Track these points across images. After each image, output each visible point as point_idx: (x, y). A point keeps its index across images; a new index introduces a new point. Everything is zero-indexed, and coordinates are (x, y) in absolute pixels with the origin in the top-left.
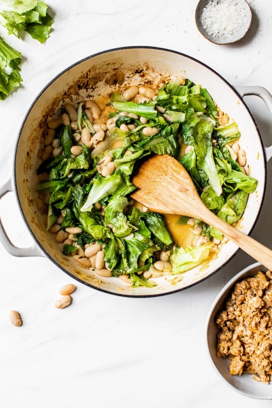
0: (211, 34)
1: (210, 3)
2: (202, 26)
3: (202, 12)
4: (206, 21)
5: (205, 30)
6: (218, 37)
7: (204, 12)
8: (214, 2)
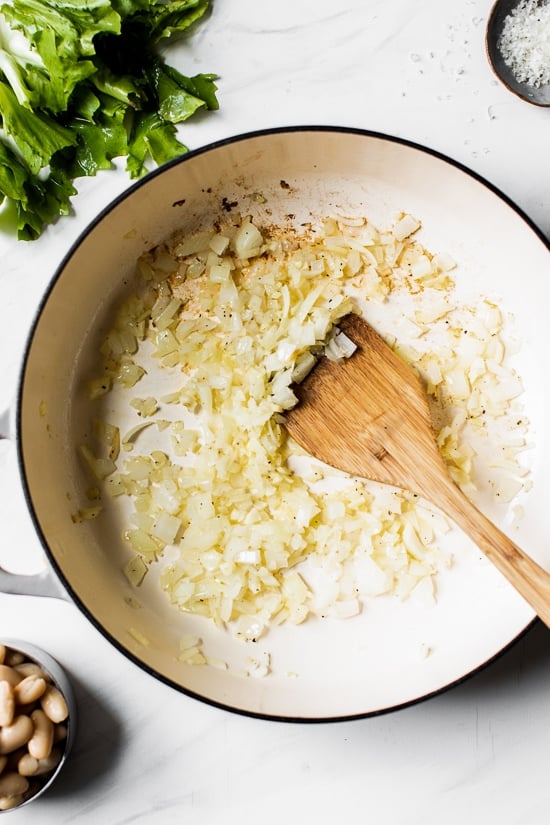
0: (523, 79)
1: (522, 4)
2: (502, 59)
3: (504, 27)
4: (511, 47)
5: (509, 69)
6: (541, 85)
7: (507, 27)
8: (531, 2)
